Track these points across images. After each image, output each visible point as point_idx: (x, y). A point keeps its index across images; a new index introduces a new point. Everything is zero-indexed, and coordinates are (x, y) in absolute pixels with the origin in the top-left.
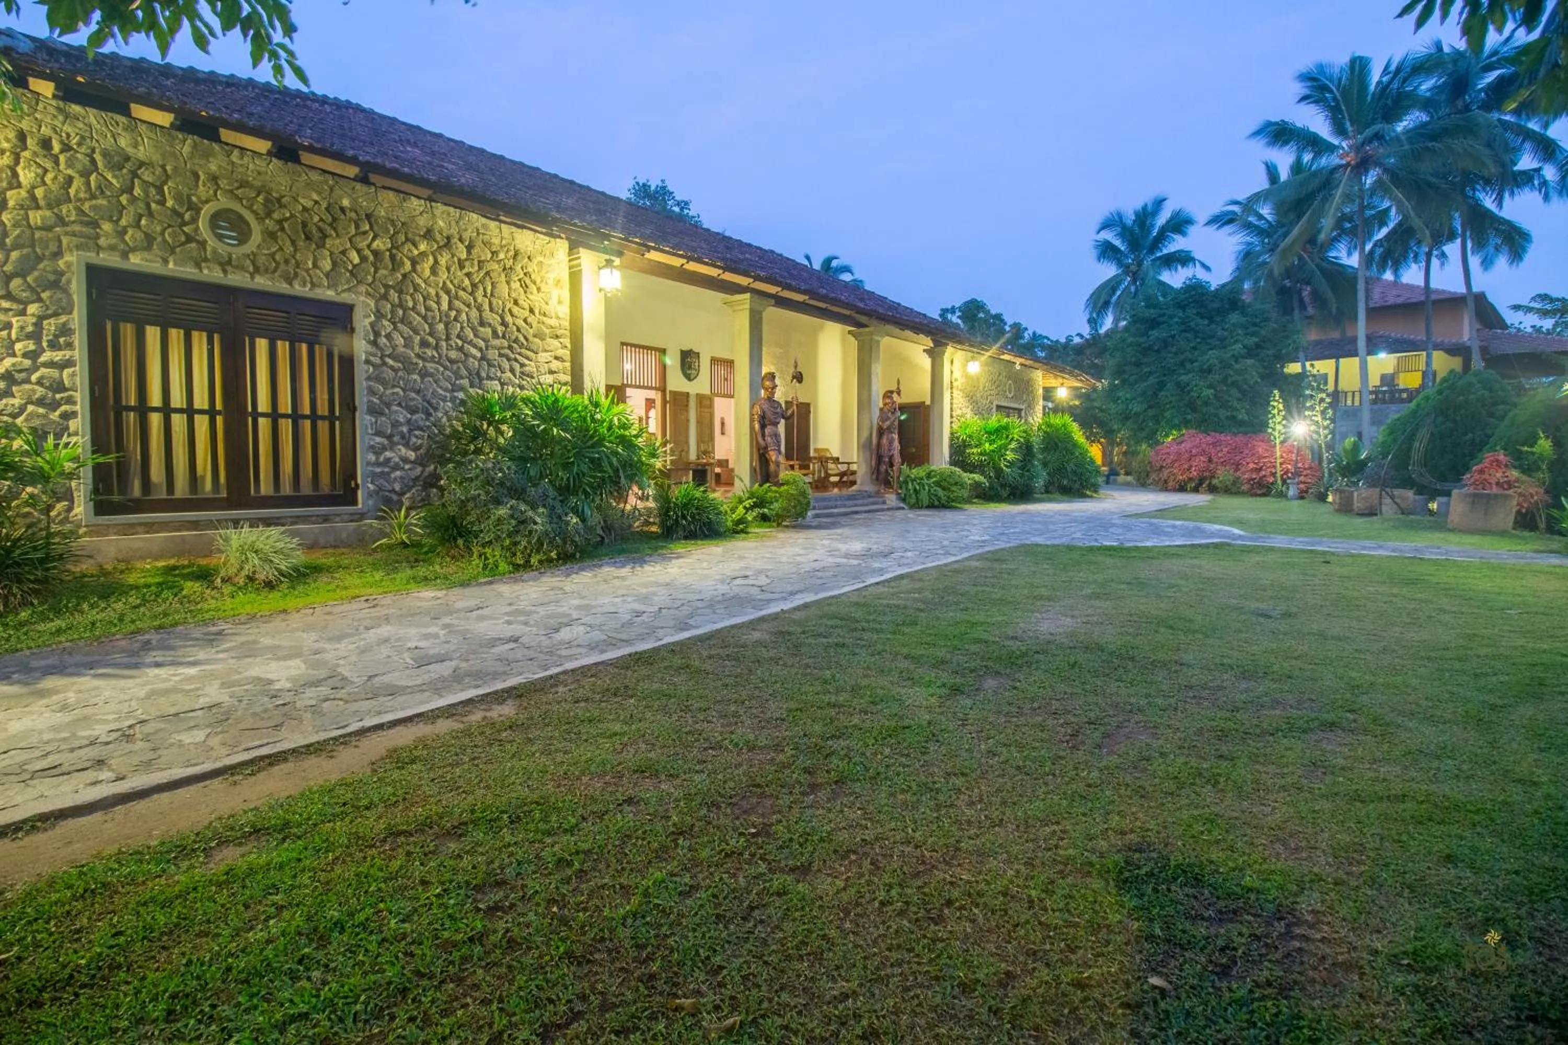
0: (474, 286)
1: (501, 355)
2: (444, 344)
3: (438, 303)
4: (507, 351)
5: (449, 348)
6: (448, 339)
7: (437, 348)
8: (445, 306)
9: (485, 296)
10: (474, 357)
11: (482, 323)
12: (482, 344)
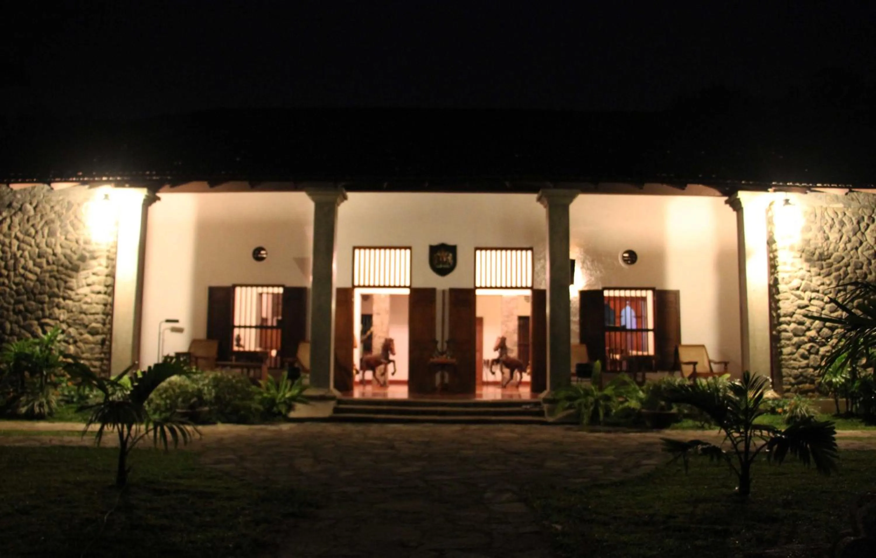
0: (37, 232)
1: (51, 277)
2: (12, 274)
3: (10, 247)
4: (56, 273)
5: (16, 275)
6: (15, 270)
7: (8, 277)
8: (15, 248)
9: (43, 237)
10: (31, 280)
11: (40, 256)
12: (38, 270)
